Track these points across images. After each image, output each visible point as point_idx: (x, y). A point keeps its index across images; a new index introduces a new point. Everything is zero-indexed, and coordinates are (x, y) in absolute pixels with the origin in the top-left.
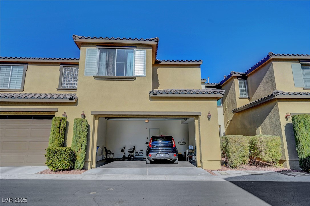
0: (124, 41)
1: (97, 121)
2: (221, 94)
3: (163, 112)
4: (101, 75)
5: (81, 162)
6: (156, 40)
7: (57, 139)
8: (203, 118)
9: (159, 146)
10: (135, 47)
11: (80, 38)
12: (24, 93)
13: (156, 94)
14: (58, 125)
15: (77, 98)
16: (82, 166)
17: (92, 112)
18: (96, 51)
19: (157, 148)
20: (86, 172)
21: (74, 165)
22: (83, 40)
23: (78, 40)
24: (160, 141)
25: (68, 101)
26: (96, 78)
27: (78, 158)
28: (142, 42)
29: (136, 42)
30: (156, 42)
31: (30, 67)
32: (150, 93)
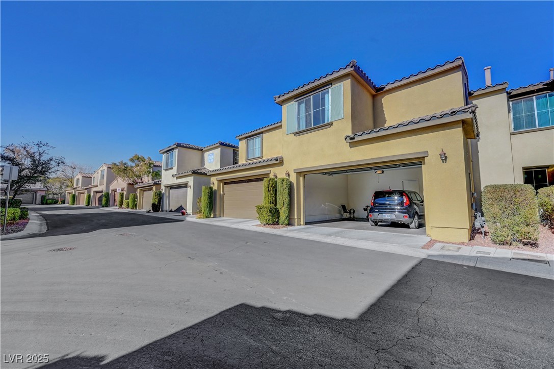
0: (317, 83)
1: (301, 179)
2: (468, 113)
3: (366, 160)
4: (301, 129)
5: (284, 218)
6: (351, 65)
7: (267, 198)
8: (432, 160)
9: (395, 204)
10: (331, 84)
11: (279, 97)
12: (263, 159)
13: (354, 138)
14: (267, 185)
15: (283, 158)
16: (286, 222)
17: (294, 170)
18: (293, 104)
19: (393, 207)
20: (290, 228)
21: (278, 220)
22: (282, 98)
23: (278, 100)
24: (396, 198)
25: (275, 162)
26: (296, 134)
27: (281, 214)
28: (336, 75)
29: (329, 78)
30: (352, 67)
31: (265, 135)
32: (346, 139)
